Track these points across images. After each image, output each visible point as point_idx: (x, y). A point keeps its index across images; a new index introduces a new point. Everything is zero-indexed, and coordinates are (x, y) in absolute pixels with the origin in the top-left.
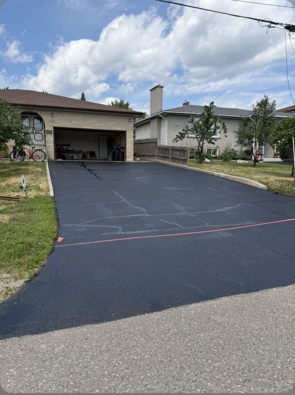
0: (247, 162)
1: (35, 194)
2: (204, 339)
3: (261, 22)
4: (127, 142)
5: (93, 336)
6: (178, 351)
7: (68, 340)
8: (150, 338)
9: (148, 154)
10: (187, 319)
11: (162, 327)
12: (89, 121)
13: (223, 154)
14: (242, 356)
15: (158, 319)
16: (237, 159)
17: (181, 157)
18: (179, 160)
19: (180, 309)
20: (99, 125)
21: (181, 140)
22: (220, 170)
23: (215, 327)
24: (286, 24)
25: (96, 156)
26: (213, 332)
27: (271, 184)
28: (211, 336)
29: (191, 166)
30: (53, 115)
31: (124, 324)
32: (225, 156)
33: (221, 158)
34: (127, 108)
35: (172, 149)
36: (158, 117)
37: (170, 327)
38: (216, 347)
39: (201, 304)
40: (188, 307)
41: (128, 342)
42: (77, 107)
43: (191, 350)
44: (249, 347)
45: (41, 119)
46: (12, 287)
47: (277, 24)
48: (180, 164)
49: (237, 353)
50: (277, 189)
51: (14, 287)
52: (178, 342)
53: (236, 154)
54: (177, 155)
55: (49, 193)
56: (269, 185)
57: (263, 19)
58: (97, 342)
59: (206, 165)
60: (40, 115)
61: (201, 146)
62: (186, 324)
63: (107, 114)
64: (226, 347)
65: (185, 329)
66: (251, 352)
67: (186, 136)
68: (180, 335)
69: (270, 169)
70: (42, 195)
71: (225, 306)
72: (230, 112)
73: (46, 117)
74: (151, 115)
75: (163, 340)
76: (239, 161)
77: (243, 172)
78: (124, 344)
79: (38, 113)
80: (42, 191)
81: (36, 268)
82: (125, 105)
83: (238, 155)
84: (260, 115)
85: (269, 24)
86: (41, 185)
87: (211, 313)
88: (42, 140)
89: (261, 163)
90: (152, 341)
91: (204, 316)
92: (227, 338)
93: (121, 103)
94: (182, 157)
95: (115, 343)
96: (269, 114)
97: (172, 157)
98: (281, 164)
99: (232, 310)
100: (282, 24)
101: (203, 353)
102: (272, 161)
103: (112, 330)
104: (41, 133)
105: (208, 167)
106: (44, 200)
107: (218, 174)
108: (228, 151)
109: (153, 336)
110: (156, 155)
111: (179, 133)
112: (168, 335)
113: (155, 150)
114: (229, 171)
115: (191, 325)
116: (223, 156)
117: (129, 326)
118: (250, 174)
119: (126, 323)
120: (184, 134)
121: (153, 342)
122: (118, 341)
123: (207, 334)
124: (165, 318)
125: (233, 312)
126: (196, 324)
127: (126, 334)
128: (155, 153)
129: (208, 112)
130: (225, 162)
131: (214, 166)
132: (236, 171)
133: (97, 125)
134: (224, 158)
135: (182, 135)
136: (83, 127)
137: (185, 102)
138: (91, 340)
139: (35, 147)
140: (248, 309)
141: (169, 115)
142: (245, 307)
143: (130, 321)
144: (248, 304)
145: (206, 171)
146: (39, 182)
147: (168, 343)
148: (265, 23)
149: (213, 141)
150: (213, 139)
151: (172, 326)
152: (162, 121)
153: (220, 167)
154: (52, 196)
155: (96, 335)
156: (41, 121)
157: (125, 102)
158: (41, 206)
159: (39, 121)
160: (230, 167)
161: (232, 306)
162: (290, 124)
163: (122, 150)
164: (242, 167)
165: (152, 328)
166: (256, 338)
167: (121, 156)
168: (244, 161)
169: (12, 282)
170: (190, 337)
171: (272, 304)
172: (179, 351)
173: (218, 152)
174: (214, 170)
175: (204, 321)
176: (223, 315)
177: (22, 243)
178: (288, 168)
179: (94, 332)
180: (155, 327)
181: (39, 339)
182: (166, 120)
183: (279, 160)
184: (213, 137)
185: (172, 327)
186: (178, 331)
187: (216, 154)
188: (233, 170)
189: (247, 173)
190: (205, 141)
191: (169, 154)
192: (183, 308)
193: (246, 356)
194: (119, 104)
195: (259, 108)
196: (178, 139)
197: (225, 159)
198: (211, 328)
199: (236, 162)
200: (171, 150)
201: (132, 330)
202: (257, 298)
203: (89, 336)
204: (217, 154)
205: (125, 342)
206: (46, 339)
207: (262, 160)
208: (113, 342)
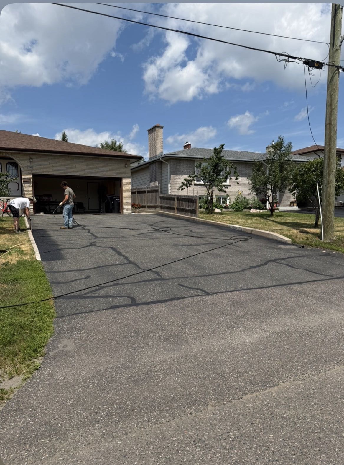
0: (261, 211)
1: (17, 259)
2: (275, 442)
3: (278, 56)
4: (124, 191)
5: (133, 451)
6: (248, 461)
7: (100, 460)
8: (207, 446)
9: (148, 205)
10: (246, 415)
11: (219, 430)
12: (77, 166)
13: (234, 203)
14: (328, 462)
15: (209, 418)
16: (250, 208)
17: (188, 207)
18: (187, 211)
19: (233, 402)
20: (88, 171)
21: (187, 187)
22: (235, 221)
23: (284, 424)
24: (305, 59)
25: (84, 208)
26: (282, 431)
27: (295, 236)
28: (282, 437)
29: (201, 218)
30: (32, 160)
31: (169, 430)
32: (237, 205)
33: (232, 207)
34: (120, 151)
35: (178, 198)
36: (158, 162)
37: (228, 428)
38: (293, 452)
39: (257, 393)
40: (243, 399)
41: (180, 455)
42: (61, 150)
43: (264, 458)
44: (332, 448)
45: (16, 165)
46: (7, 388)
47: (295, 58)
48: (188, 216)
49: (320, 458)
50: (303, 242)
51: (11, 388)
52: (244, 449)
53: (249, 203)
54: (184, 205)
55: (34, 257)
56: (294, 237)
57: (280, 53)
58: (140, 459)
59: (217, 216)
60: (16, 160)
61: (211, 194)
62: (246, 422)
63: (99, 158)
64: (305, 450)
65: (247, 430)
66: (337, 454)
67: (193, 183)
68: (243, 439)
69: (289, 219)
70: (26, 260)
71: (286, 394)
72: (239, 155)
73: (22, 162)
74: (150, 159)
75: (225, 449)
76: (253, 211)
77: (261, 224)
78: (176, 459)
79: (13, 158)
80: (26, 254)
81: (36, 358)
82: (117, 147)
83: (251, 204)
84: (276, 159)
85: (286, 58)
86: (22, 246)
87: (273, 404)
88: (18, 190)
89: (278, 213)
90: (211, 450)
91: (266, 410)
92: (303, 438)
93: (112, 145)
94: (190, 207)
95: (165, 458)
96: (286, 157)
97: (178, 207)
98: (299, 213)
99: (297, 398)
100: (301, 58)
101: (280, 463)
102: (289, 210)
103: (156, 440)
104: (16, 182)
105: (220, 218)
106: (30, 266)
107: (234, 227)
108: (239, 200)
109: (210, 443)
110: (158, 206)
111: (184, 179)
112: (229, 440)
113: (157, 200)
114: (244, 223)
115: (253, 423)
116: (234, 205)
117: (175, 431)
118: (268, 226)
119: (170, 428)
120: (190, 180)
121: (213, 452)
122: (168, 456)
123: (276, 434)
124: (219, 417)
125: (299, 402)
126: (259, 422)
127: (175, 444)
128: (157, 203)
129: (217, 155)
130: (237, 212)
131: (227, 217)
132: (253, 223)
133: (86, 171)
134: (236, 207)
135: (189, 182)
136: (70, 174)
137: (186, 144)
138: (131, 457)
139: (10, 199)
140: (315, 396)
141: (171, 159)
142: (310, 393)
143: (176, 425)
144: (313, 389)
145: (219, 224)
146: (20, 243)
147: (232, 452)
148: (282, 58)
149: (224, 188)
150: (224, 186)
151: (231, 427)
152: (163, 166)
153: (234, 219)
154: (39, 261)
155: (137, 450)
156: (16, 168)
157: (118, 144)
158: (28, 275)
159: (14, 168)
160: (245, 218)
161: (295, 393)
162: (312, 168)
163: (118, 201)
164: (258, 218)
165: (206, 432)
166: (336, 434)
167: (116, 207)
168: (258, 210)
169: (6, 381)
170: (258, 441)
171: (340, 387)
172: (250, 463)
173: (228, 201)
174: (229, 222)
175: (267, 416)
176: (288, 406)
177: (11, 325)
178: (308, 217)
179: (133, 444)
180: (210, 430)
181: (61, 462)
182: (168, 165)
183: (296, 208)
184: (224, 184)
185: (231, 429)
186: (240, 433)
187: (226, 204)
188: (249, 221)
189: (265, 224)
190: (215, 189)
191: (174, 204)
192: (237, 401)
193: (332, 460)
194: (110, 146)
195: (274, 150)
196: (184, 187)
197: (236, 209)
198: (279, 426)
199: (249, 211)
200: (176, 200)
201: (182, 438)
202: (321, 380)
203: (127, 451)
204: (228, 203)
205: (176, 456)
206: (69, 461)
207: (278, 209)
208: (160, 457)
